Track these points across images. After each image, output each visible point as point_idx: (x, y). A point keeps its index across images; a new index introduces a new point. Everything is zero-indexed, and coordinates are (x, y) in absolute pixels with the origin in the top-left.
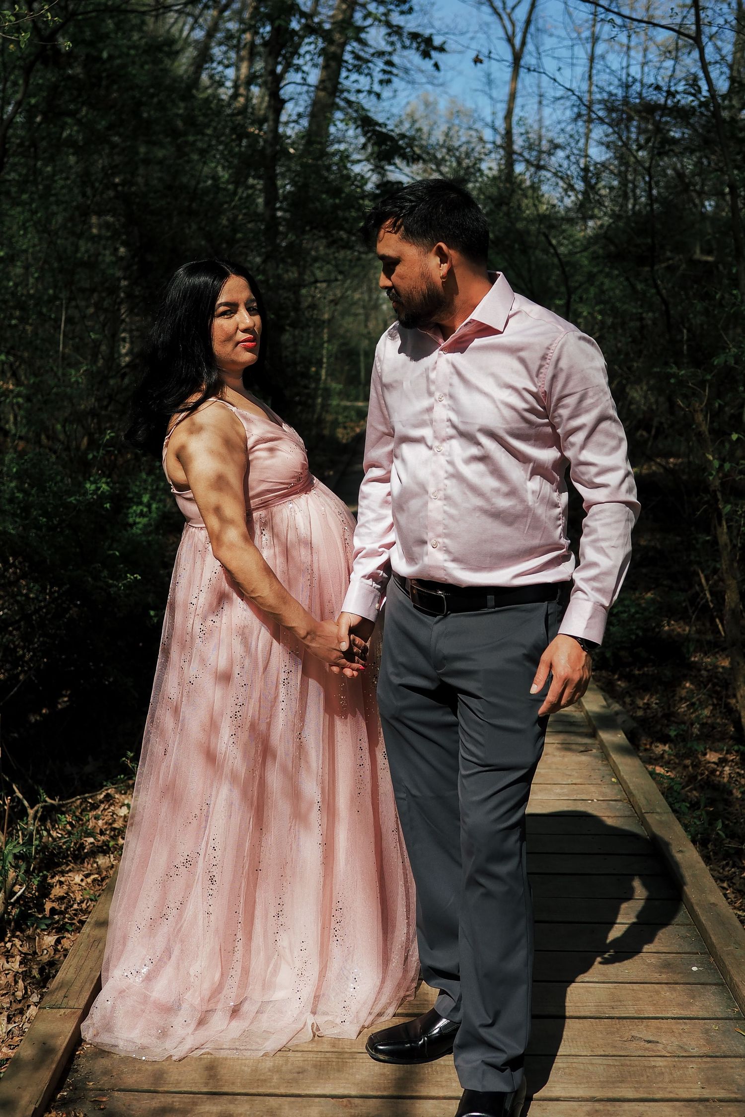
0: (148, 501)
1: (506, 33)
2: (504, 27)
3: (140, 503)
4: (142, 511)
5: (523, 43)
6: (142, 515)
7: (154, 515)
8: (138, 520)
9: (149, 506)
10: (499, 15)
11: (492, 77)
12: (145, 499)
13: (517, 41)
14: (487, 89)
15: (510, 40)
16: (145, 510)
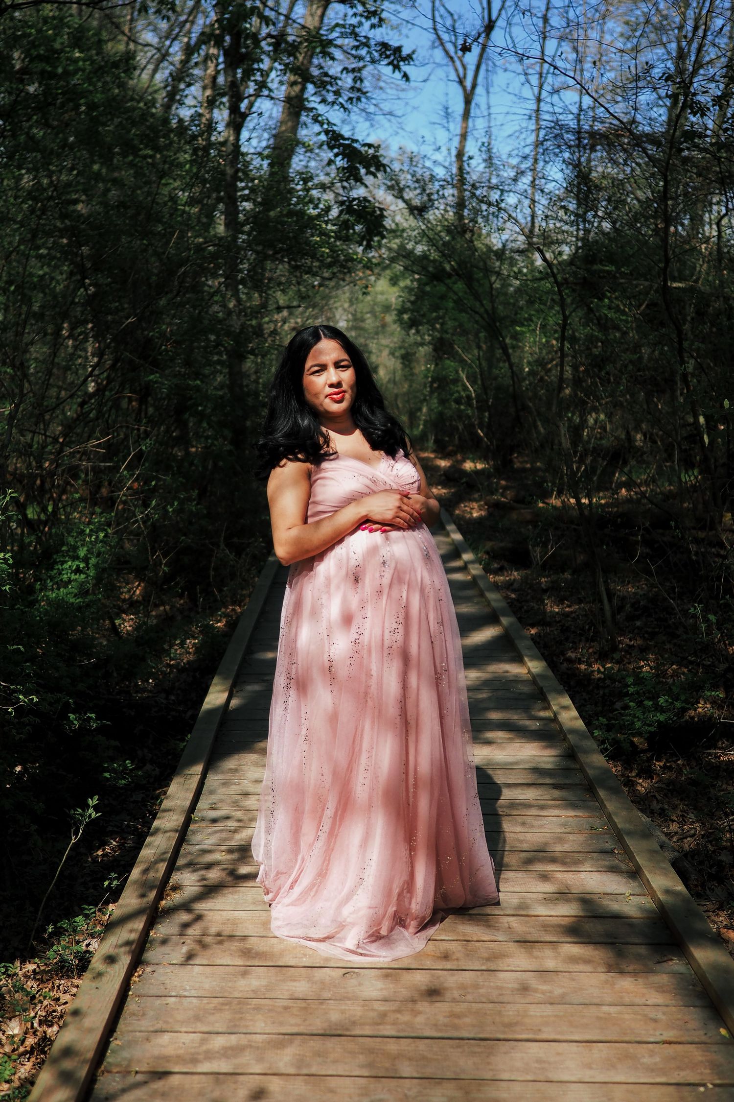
0: (86, 556)
1: (458, 76)
2: (456, 70)
3: (76, 558)
4: (78, 566)
5: (474, 86)
6: (78, 571)
7: (92, 573)
8: (73, 577)
9: (86, 560)
10: (452, 58)
11: (450, 111)
12: (82, 552)
13: (468, 83)
14: (445, 121)
15: (461, 82)
16: (82, 565)
